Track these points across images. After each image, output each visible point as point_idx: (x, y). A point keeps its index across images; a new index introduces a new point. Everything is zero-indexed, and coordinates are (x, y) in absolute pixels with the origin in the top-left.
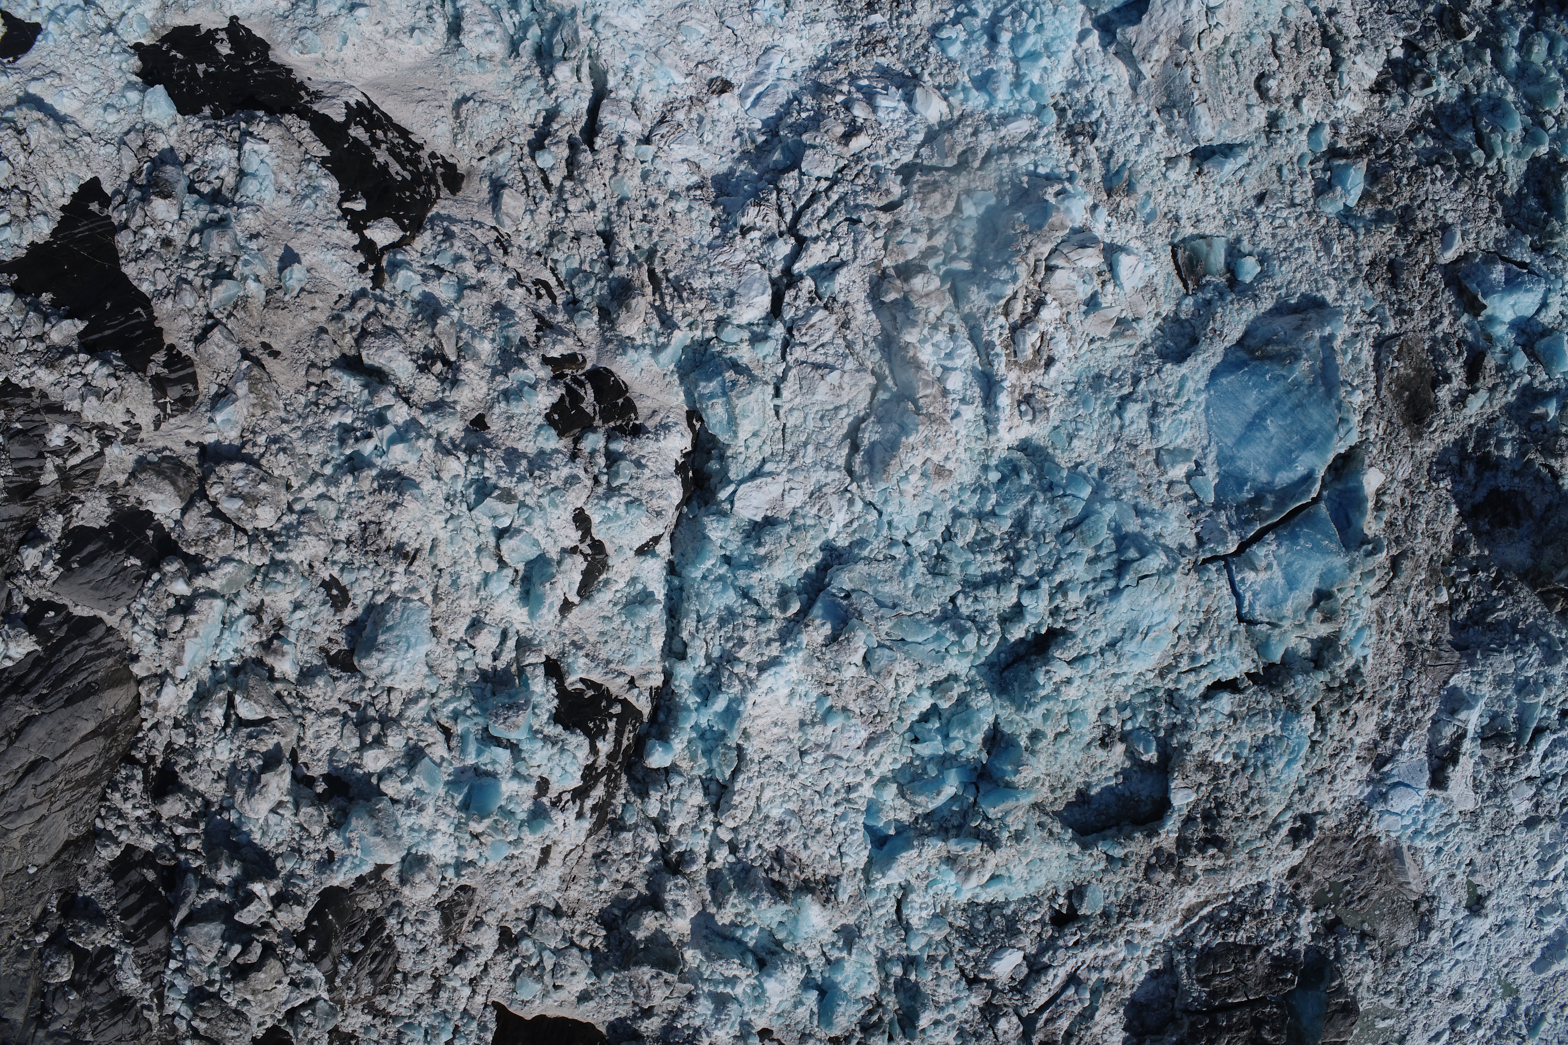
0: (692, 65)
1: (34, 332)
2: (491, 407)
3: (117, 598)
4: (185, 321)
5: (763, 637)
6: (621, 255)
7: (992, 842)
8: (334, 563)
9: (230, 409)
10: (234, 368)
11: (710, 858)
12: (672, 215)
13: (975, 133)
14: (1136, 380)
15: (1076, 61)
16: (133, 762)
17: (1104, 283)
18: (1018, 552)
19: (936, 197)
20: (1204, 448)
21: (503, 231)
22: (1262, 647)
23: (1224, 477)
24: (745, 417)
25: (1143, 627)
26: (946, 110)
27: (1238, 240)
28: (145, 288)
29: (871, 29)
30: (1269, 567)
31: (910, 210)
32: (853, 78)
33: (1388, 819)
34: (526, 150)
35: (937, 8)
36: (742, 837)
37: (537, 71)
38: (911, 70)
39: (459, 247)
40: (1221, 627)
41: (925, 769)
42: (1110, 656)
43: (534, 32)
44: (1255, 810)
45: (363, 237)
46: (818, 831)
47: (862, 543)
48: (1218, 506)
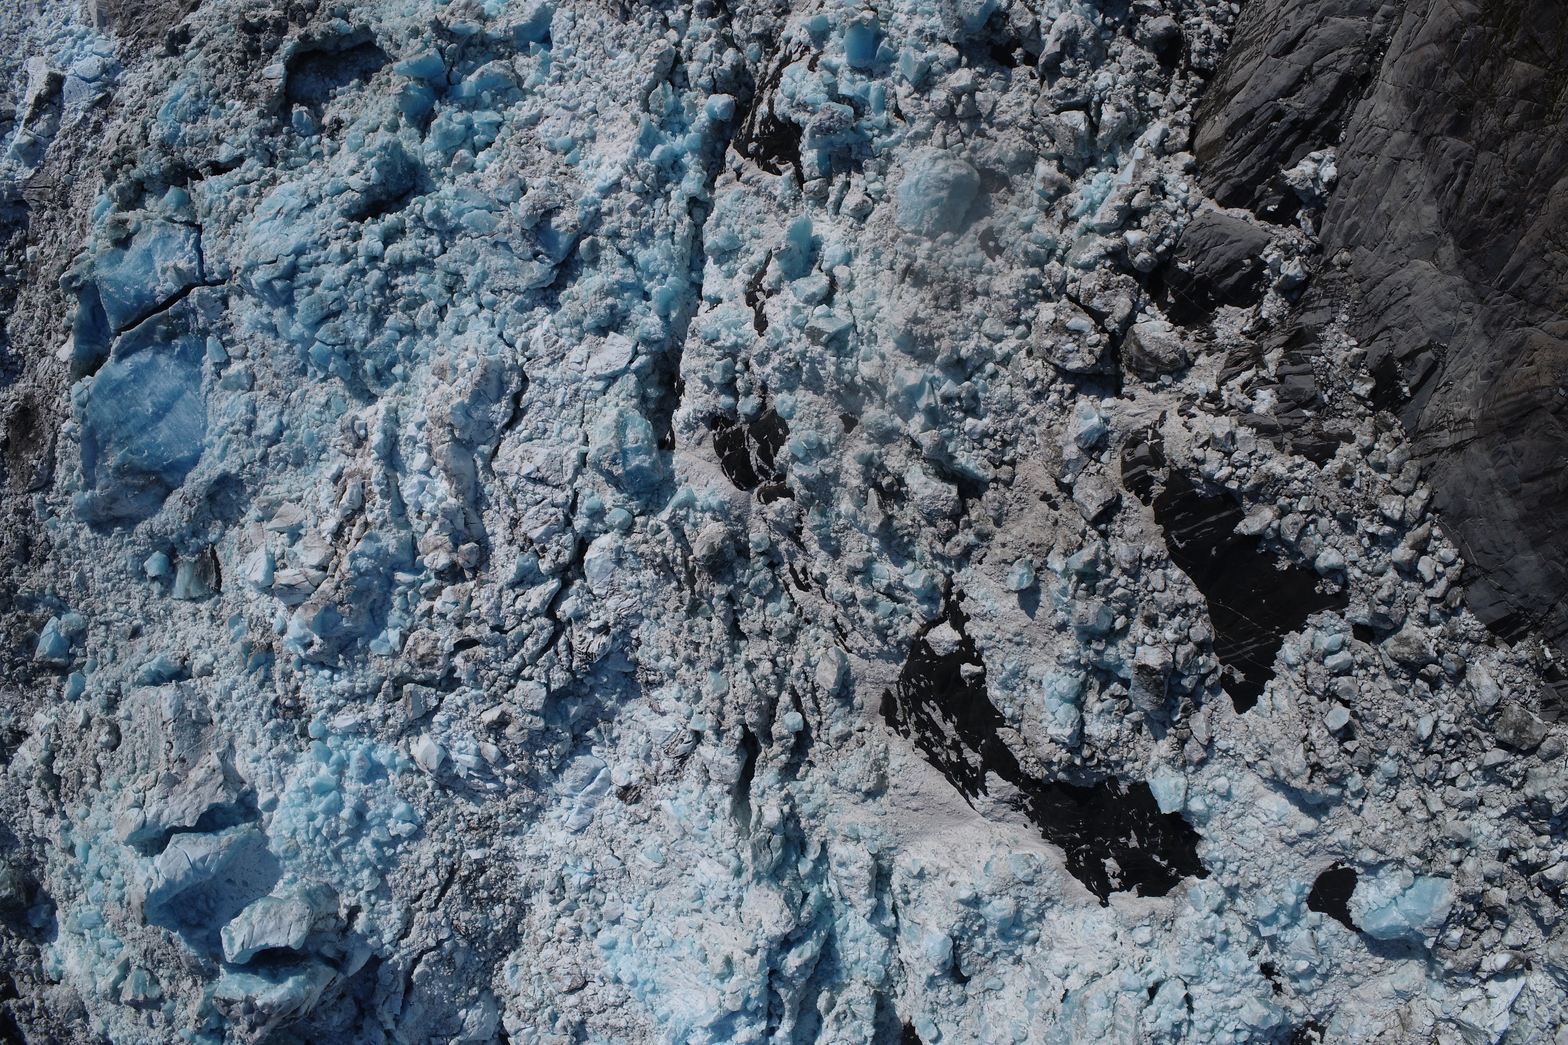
0: (654, 820)
1: (1290, 518)
2: (838, 439)
3: (1201, 226)
4: (1130, 529)
5: (615, 216)
6: (720, 606)
7: (438, 27)
8: (990, 272)
9: (1082, 429)
10: (1081, 478)
11: (688, 13)
12: (674, 654)
13: (386, 718)
14: (264, 459)
15: (282, 780)
16: (1200, 71)
17: (282, 556)
18: (382, 294)
19: (422, 650)
20: (211, 390)
21: (841, 648)
22: (185, 202)
23: (197, 361)
24: (607, 428)
25: (280, 219)
26: (413, 746)
27: (162, 595)
28: (1176, 573)
29: (481, 844)
30: (164, 271)
31: (447, 637)
32: (502, 793)
33: (105, 50)
34: (814, 734)
35: (414, 856)
36: (655, 31)
37: (803, 824)
38: (446, 795)
39: (869, 618)
40: (217, 220)
41: (494, 99)
42: (313, 193)
43: (805, 867)
44: (213, 57)
45: (962, 632)
46: (590, 40)
47: (521, 308)
48: (205, 332)
